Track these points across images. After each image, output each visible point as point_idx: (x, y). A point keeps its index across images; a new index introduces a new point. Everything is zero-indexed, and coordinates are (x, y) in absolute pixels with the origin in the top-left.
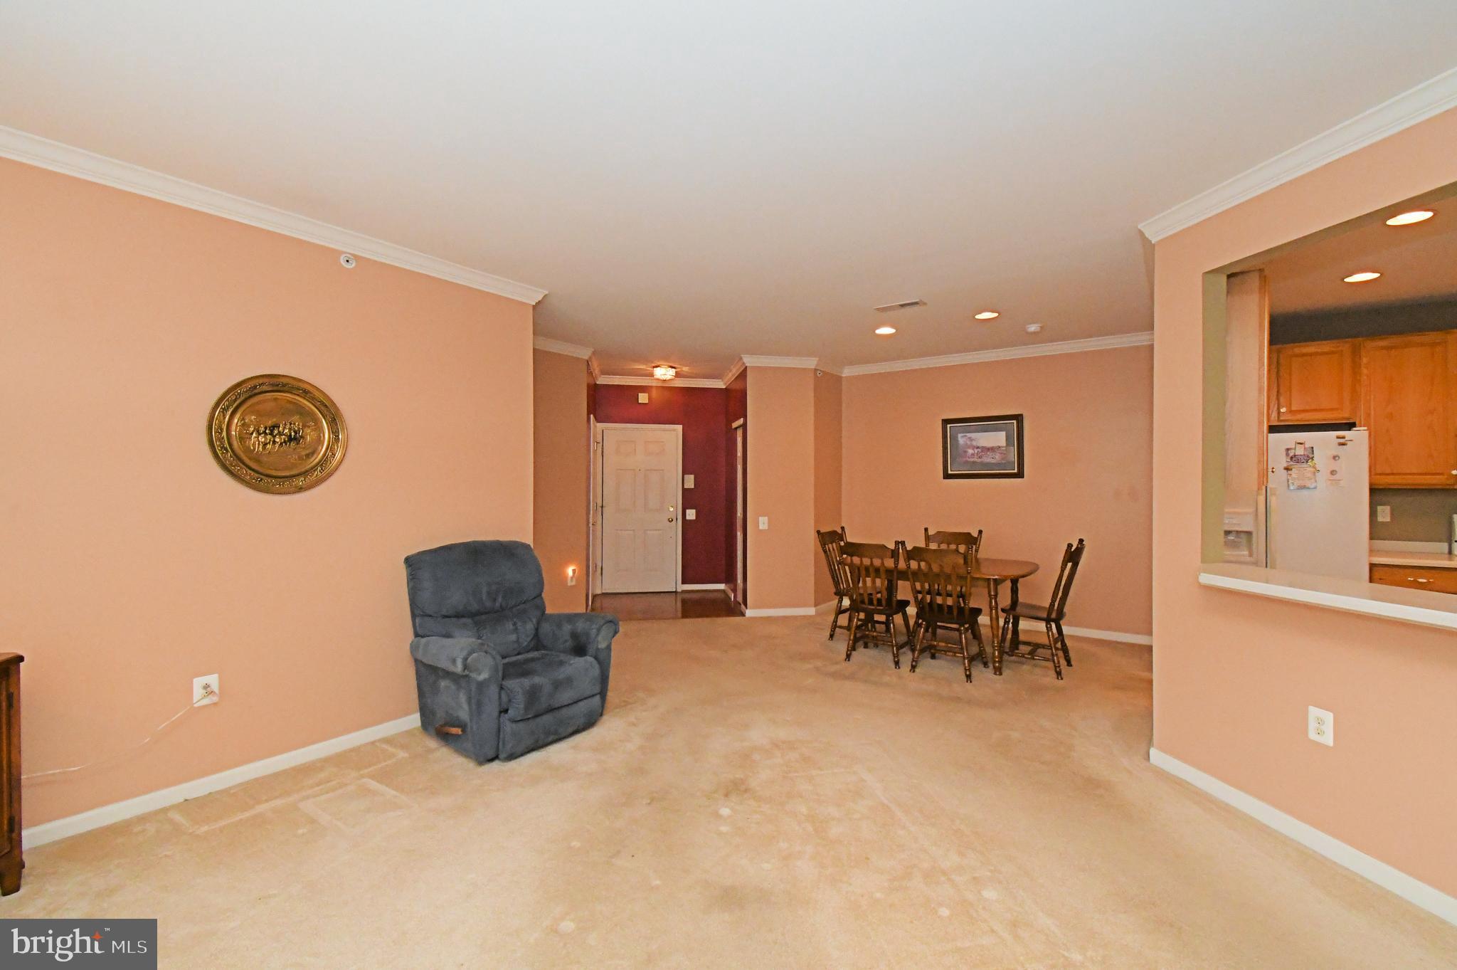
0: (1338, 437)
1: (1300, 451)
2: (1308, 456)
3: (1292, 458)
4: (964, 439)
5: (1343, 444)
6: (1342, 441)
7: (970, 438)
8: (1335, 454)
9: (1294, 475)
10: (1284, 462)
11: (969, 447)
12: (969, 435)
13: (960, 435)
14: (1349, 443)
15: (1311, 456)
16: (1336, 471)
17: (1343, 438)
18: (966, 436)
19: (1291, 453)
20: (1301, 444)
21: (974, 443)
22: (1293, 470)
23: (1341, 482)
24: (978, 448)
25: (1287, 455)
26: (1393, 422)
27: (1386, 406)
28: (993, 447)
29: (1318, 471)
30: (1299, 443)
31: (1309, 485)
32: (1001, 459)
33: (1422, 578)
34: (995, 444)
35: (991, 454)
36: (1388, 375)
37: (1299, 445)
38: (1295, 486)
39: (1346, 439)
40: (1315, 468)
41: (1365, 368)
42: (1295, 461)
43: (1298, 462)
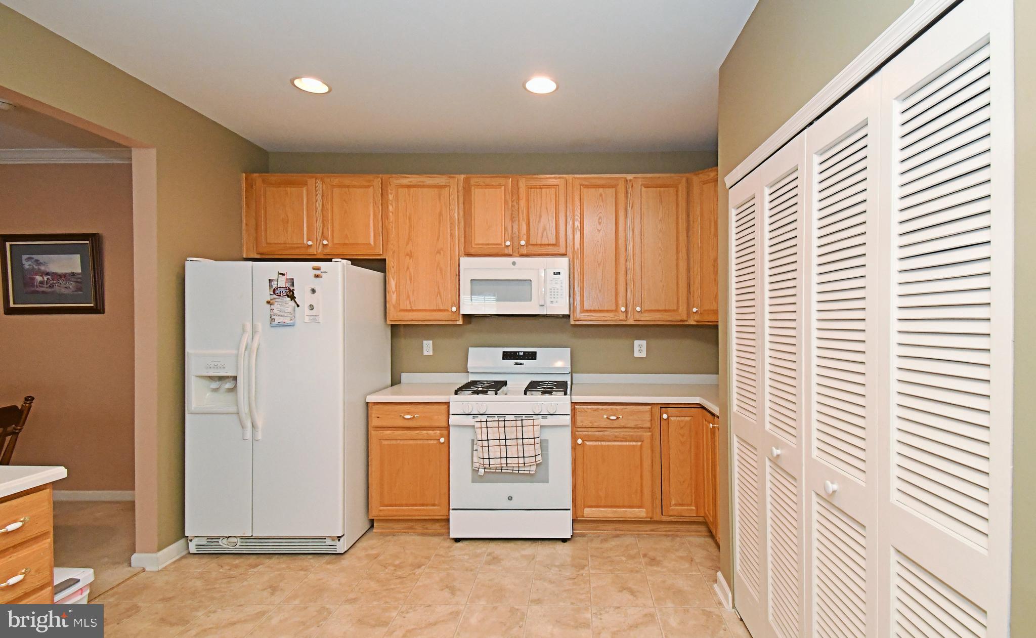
0: (314, 269)
1: (282, 283)
2: (289, 289)
3: (274, 290)
4: (30, 262)
5: (317, 276)
6: (318, 272)
7: (37, 260)
8: (312, 286)
9: (275, 311)
10: (267, 294)
11: (36, 274)
14: (323, 275)
15: (292, 289)
16: (313, 306)
17: (319, 269)
19: (274, 285)
20: (283, 274)
21: (43, 268)
22: (276, 304)
23: (318, 317)
24: (48, 274)
25: (271, 286)
26: (411, 260)
27: (407, 244)
28: (66, 273)
29: (298, 306)
30: (281, 274)
31: (288, 321)
32: (74, 287)
33: (408, 413)
34: (69, 271)
35: (65, 282)
36: (408, 214)
37: (281, 276)
38: (276, 322)
39: (322, 270)
40: (295, 302)
41: (391, 204)
42: (277, 293)
43: (280, 296)
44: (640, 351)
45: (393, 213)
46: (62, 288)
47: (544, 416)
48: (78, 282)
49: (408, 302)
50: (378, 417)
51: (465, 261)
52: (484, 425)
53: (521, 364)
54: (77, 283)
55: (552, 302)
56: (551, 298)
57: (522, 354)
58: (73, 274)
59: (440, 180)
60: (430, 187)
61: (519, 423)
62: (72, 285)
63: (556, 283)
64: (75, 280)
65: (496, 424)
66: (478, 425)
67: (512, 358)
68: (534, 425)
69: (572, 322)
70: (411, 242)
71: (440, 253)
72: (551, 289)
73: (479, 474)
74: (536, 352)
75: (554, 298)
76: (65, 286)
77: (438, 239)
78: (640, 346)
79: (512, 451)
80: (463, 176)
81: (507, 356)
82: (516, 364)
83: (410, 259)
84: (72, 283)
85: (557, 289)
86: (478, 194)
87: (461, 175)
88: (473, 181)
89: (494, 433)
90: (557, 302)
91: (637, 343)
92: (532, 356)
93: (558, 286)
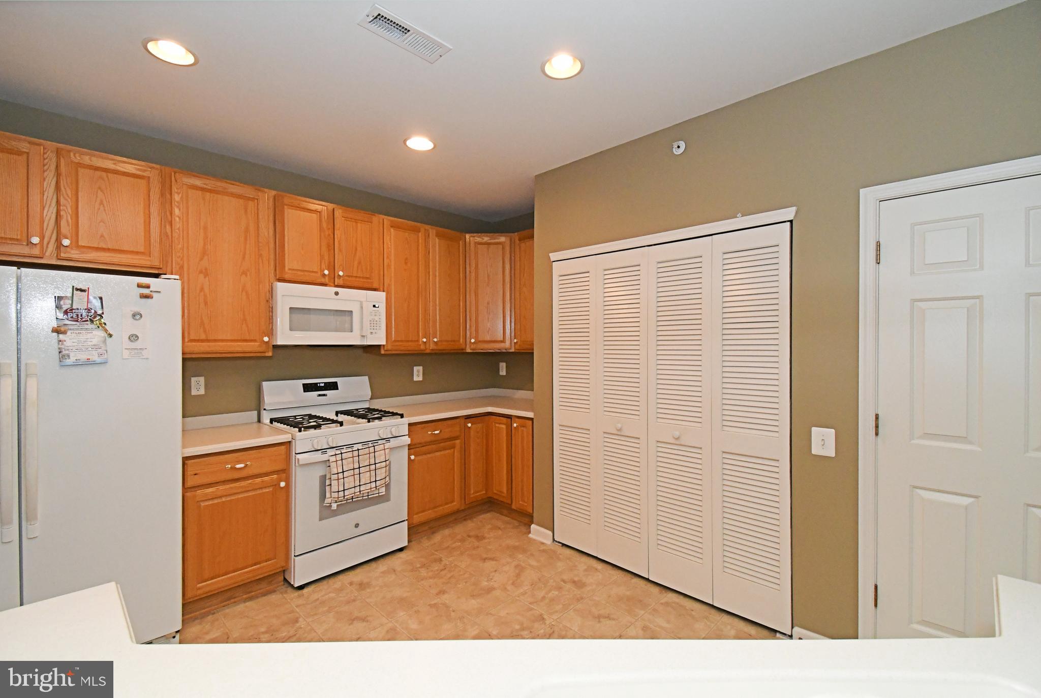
0: (139, 286)
1: (80, 303)
3: (66, 312)
5: (147, 296)
6: (145, 291)
8: (136, 309)
9: (70, 343)
10: (53, 318)
14: (155, 295)
15: (100, 312)
16: (137, 336)
17: (148, 287)
19: (66, 305)
20: (82, 291)
22: (69, 333)
23: (144, 352)
25: (59, 307)
26: (207, 279)
27: (201, 259)
29: (110, 336)
30: (77, 290)
31: (95, 357)
33: (239, 462)
36: (202, 224)
37: (79, 292)
38: (72, 359)
39: (151, 289)
40: (106, 331)
41: (178, 207)
42: (72, 317)
43: (77, 321)
44: (418, 376)
45: (179, 218)
47: (387, 440)
49: (202, 330)
50: (195, 474)
51: (281, 287)
52: (339, 457)
53: (324, 395)
55: (372, 333)
56: (371, 329)
57: (323, 385)
59: (248, 191)
60: (232, 195)
61: (372, 449)
63: (375, 315)
65: (350, 455)
66: (333, 459)
67: (314, 390)
68: (385, 449)
69: (383, 352)
70: (206, 257)
71: (246, 275)
72: (371, 321)
73: (332, 509)
74: (336, 382)
75: (374, 329)
77: (244, 258)
78: (418, 371)
79: (365, 478)
80: (273, 193)
81: (307, 388)
82: (320, 395)
83: (205, 277)
85: (376, 321)
86: (291, 216)
87: (271, 191)
88: (286, 201)
89: (348, 464)
90: (376, 333)
91: (416, 368)
92: (334, 386)
93: (377, 318)
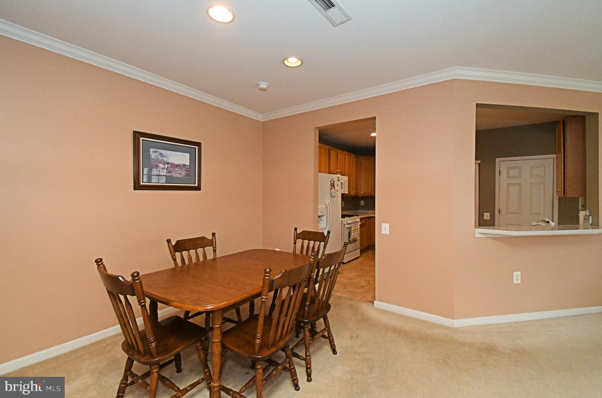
4: (155, 154)
6: (338, 179)
7: (161, 154)
11: (160, 163)
12: (160, 151)
13: (152, 150)
18: (157, 152)
19: (331, 183)
21: (165, 159)
24: (168, 163)
28: (180, 165)
30: (332, 179)
32: (184, 173)
34: (182, 163)
35: (179, 170)
40: (335, 189)
46: (178, 174)
48: (186, 170)
54: (187, 172)
58: (184, 165)
62: (183, 173)
64: (185, 169)
76: (179, 172)
84: (183, 171)
89: (354, 228)
